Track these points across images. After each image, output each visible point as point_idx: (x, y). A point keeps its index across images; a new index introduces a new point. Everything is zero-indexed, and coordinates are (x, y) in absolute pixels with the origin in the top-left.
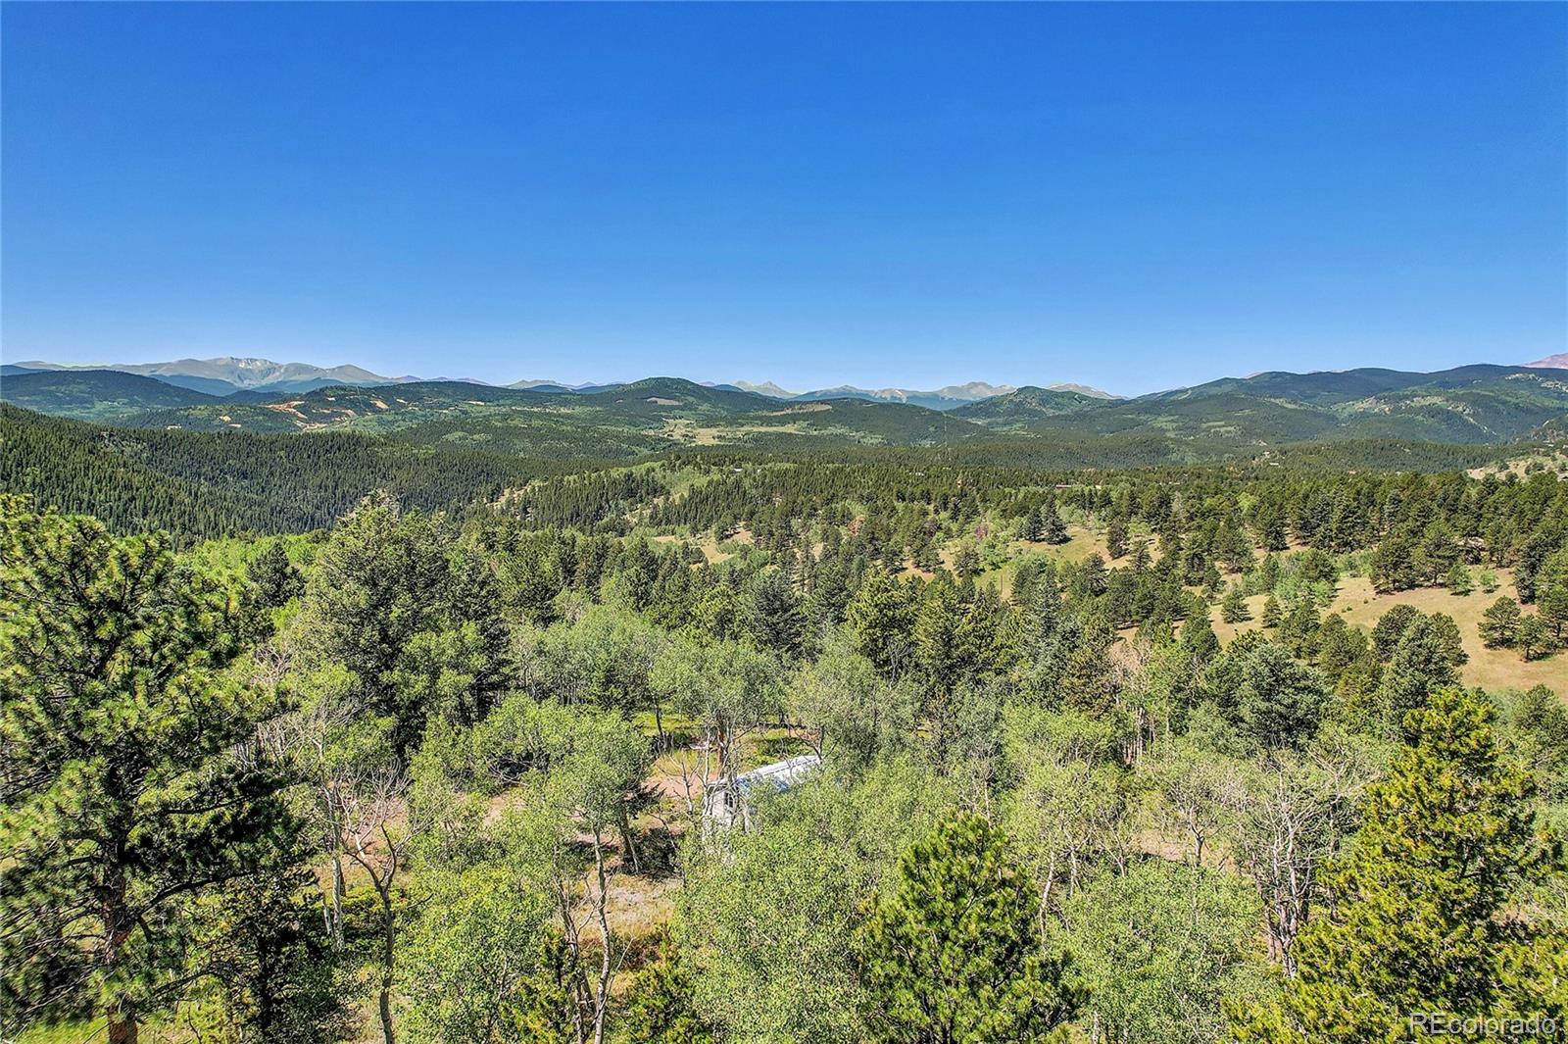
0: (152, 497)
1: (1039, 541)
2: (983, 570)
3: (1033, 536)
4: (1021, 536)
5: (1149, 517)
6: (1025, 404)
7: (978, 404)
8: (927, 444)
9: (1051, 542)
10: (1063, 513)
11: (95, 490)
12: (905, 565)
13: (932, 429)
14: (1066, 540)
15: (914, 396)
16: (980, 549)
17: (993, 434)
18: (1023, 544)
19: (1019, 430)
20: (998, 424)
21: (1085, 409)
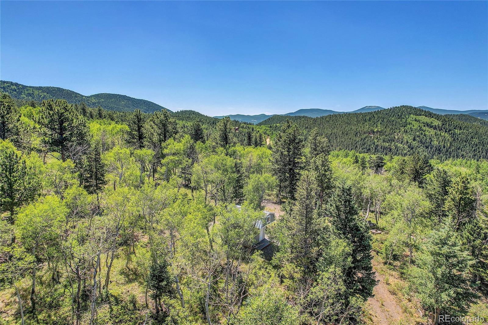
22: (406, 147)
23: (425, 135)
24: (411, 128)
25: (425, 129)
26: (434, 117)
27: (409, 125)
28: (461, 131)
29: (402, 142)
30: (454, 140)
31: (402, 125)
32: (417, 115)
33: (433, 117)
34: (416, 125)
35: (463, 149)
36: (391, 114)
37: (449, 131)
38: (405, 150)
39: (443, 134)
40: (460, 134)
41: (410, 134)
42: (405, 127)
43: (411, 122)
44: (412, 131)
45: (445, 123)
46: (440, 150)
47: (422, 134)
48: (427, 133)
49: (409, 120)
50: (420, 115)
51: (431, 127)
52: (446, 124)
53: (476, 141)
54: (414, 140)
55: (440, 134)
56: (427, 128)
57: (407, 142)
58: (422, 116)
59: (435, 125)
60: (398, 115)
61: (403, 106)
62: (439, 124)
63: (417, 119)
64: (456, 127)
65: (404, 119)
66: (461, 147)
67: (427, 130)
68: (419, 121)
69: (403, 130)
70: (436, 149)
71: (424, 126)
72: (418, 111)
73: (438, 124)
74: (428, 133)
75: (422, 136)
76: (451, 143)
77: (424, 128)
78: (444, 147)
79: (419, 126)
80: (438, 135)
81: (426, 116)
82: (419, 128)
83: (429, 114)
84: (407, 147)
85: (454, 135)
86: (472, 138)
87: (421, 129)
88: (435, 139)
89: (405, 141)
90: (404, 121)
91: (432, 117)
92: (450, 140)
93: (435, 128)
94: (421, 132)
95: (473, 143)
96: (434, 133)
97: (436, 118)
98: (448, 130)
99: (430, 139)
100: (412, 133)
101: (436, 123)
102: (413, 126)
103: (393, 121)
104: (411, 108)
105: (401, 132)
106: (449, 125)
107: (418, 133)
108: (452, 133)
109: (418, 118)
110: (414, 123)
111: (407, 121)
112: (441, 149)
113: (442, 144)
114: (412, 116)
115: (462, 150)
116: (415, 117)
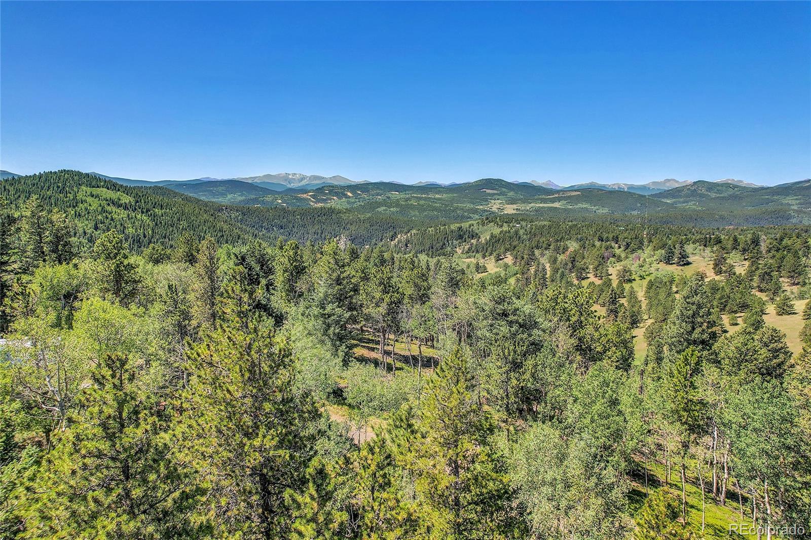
1: (672, 264)
2: (634, 280)
3: (668, 261)
4: (661, 261)
5: (744, 251)
6: (698, 190)
7: (668, 191)
8: (635, 213)
9: (678, 264)
10: (689, 248)
12: (589, 275)
13: (639, 205)
14: (688, 264)
15: (632, 187)
16: (633, 268)
17: (676, 208)
18: (662, 266)
19: (692, 206)
20: (679, 202)
21: (737, 193)
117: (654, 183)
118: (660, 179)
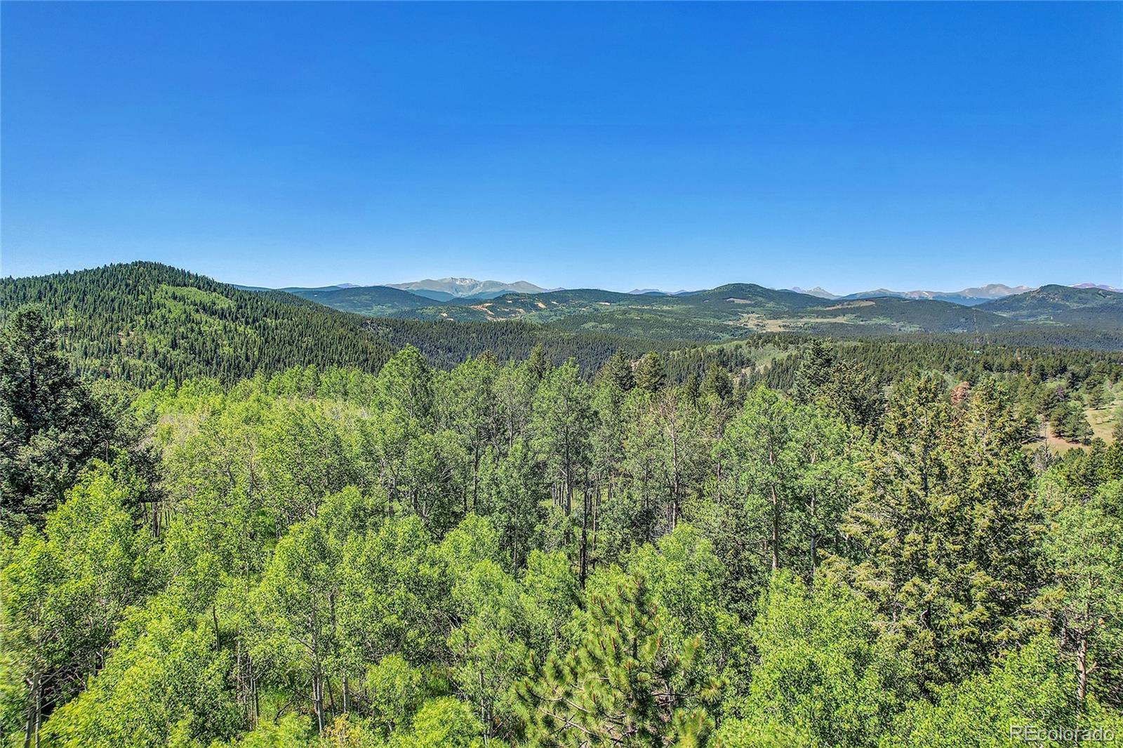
0: (379, 359)
6: (1049, 296)
7: (999, 301)
11: (344, 353)
13: (963, 320)
15: (940, 295)
17: (1018, 323)
19: (1044, 319)
20: (1022, 316)
21: (1111, 302)
22: (152, 365)
23: (200, 333)
24: (163, 317)
25: (199, 318)
26: (218, 290)
27: (159, 308)
28: (278, 322)
29: (141, 354)
30: (266, 342)
31: (138, 309)
32: (178, 285)
33: (215, 290)
34: (177, 310)
35: (287, 361)
36: (105, 281)
37: (254, 322)
38: (151, 374)
39: (241, 329)
40: (277, 329)
41: (162, 333)
42: (146, 314)
43: (162, 301)
44: (166, 323)
45: (243, 305)
46: (238, 366)
47: (193, 331)
48: (205, 328)
49: (157, 298)
50: (185, 285)
51: (214, 313)
52: (246, 305)
53: (309, 341)
54: (174, 345)
55: (236, 330)
56: (205, 317)
57: (156, 353)
58: (189, 288)
59: (222, 309)
60: (127, 285)
61: (140, 262)
62: (230, 306)
63: (178, 294)
64: (267, 312)
65: (143, 294)
66: (283, 356)
67: (204, 320)
68: (182, 299)
69: (143, 322)
70: (230, 365)
71: (197, 311)
72: (179, 278)
73: (227, 306)
74: (207, 328)
75: (192, 336)
76: (260, 349)
77: (197, 317)
78: (247, 360)
79: (185, 312)
80: (230, 331)
81: (199, 288)
82: (184, 316)
83: (206, 284)
84: (156, 366)
85: (264, 329)
86: (301, 335)
87: (189, 319)
88: (225, 342)
89: (151, 349)
90: (145, 300)
91: (212, 289)
92: (259, 342)
93: (222, 316)
94: (189, 326)
95: (304, 345)
96: (221, 327)
97: (222, 293)
98: (250, 321)
99: (213, 341)
100: (168, 329)
101: (224, 303)
102: (170, 312)
103: (112, 301)
104: (160, 267)
105: (138, 328)
106: (252, 308)
107: (182, 329)
108: (260, 326)
109: (180, 291)
110: (170, 303)
111: (153, 301)
112: (241, 365)
113: (241, 352)
114: (164, 287)
115: (285, 363)
116: (171, 289)
117: (971, 290)
118: (980, 284)
